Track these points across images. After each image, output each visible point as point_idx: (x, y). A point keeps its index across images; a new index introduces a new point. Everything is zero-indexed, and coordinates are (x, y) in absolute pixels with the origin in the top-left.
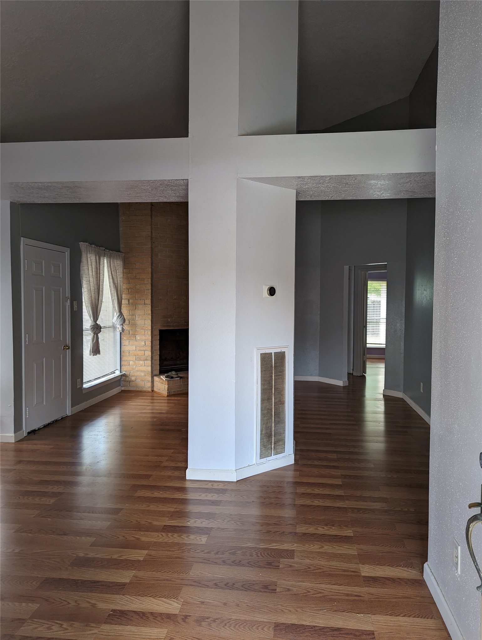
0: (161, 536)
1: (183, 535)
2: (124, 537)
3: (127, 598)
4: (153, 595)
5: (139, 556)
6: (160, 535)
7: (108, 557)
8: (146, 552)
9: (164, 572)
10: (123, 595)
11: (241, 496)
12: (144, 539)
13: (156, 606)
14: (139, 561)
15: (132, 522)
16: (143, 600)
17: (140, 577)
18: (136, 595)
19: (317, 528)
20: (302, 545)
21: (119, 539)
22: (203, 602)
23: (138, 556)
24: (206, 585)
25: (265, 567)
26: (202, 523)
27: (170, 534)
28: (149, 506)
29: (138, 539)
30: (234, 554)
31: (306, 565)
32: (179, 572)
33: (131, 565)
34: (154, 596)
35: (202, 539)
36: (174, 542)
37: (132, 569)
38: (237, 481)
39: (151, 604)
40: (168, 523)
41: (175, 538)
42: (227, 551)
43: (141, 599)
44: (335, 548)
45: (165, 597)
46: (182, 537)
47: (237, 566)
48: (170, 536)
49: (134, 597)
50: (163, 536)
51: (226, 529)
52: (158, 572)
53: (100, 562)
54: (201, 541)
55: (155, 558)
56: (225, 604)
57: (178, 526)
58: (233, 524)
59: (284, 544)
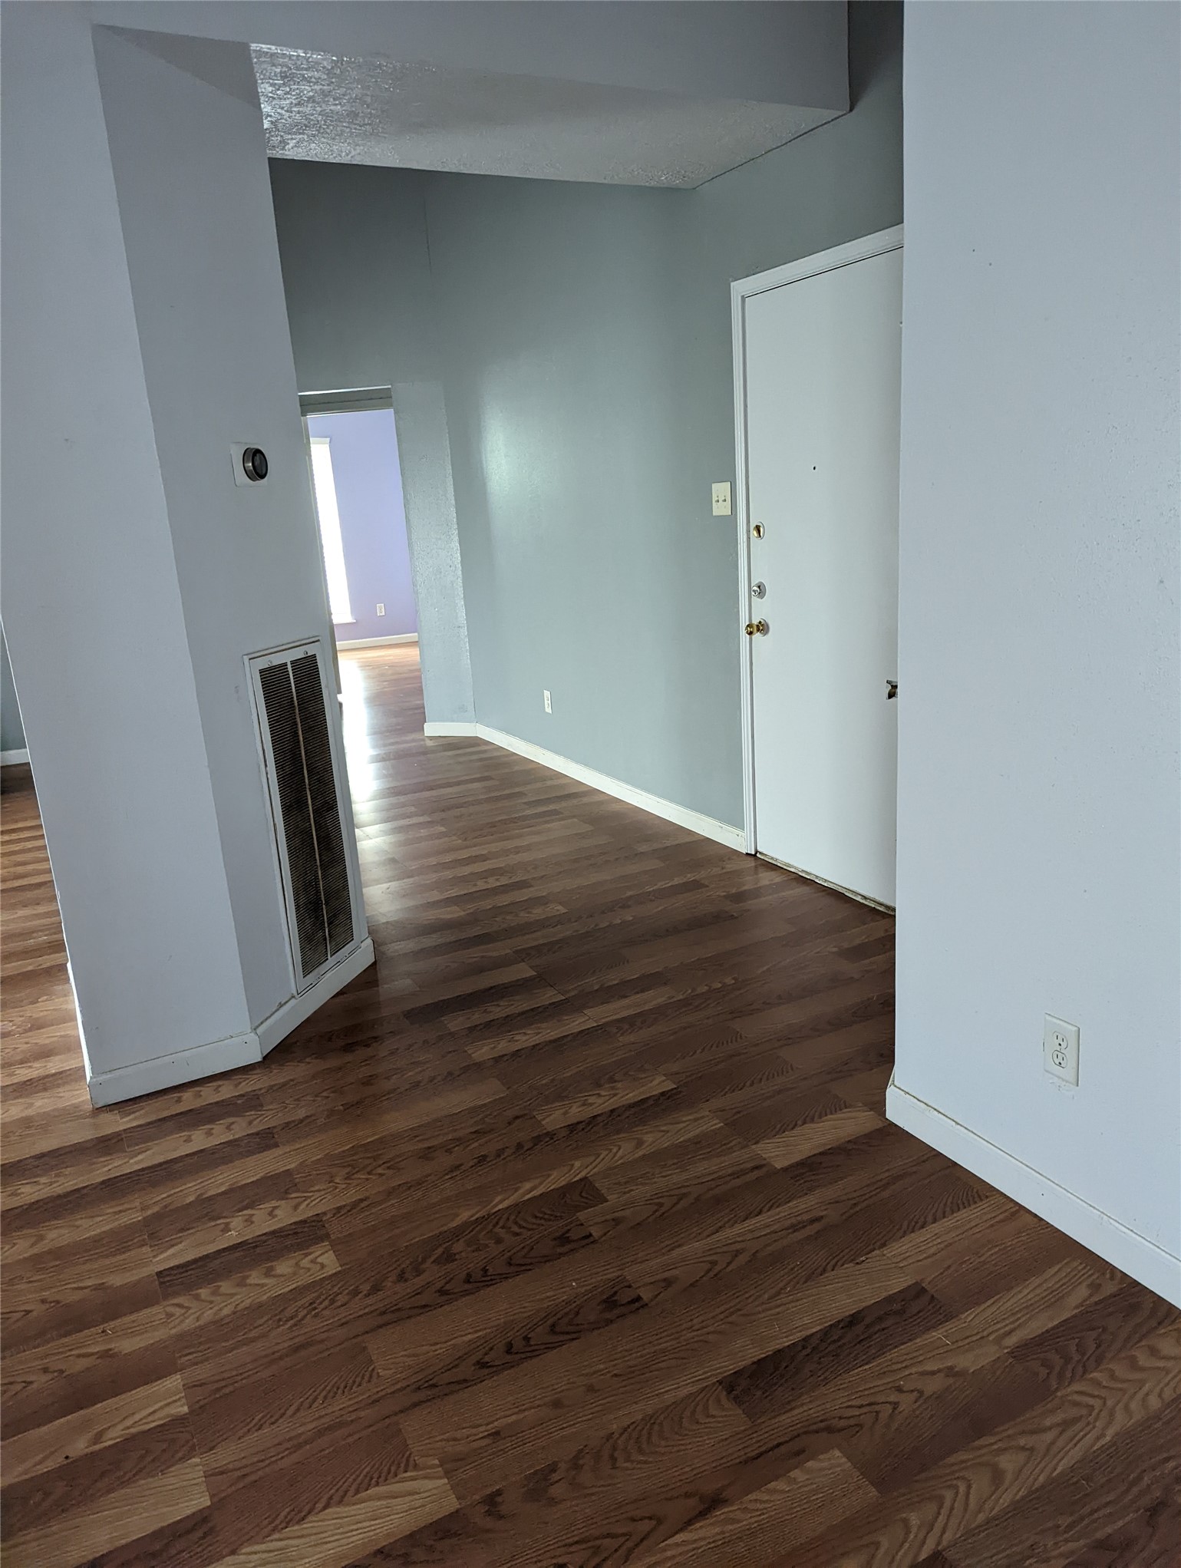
0: (178, 1311)
1: (250, 1275)
2: (45, 1370)
3: (255, 1553)
4: (331, 1498)
5: (168, 1404)
6: (170, 1309)
7: (50, 1465)
8: (175, 1382)
9: (298, 1410)
10: (233, 1552)
11: (316, 1096)
12: (127, 1345)
13: (373, 1523)
14: (179, 1421)
15: (28, 1312)
16: (314, 1531)
17: (231, 1466)
18: (277, 1526)
19: (586, 1100)
20: (593, 1158)
21: (35, 1386)
22: (497, 1433)
23: (161, 1408)
24: (459, 1382)
25: (561, 1255)
26: (271, 1214)
27: (204, 1292)
28: (41, 1238)
29: (106, 1354)
30: (449, 1257)
31: (648, 1202)
32: (342, 1386)
33: (164, 1446)
34: (336, 1498)
35: (319, 1260)
36: (239, 1308)
37: (180, 1455)
38: (265, 1058)
39: (355, 1527)
40: (158, 1262)
41: (232, 1295)
42: (424, 1260)
43: (305, 1532)
44: (668, 1132)
45: (373, 1481)
46: (248, 1281)
47: (488, 1286)
48: (208, 1299)
49: (276, 1536)
50: (189, 1308)
51: (362, 1200)
52: (277, 1420)
53: (39, 1496)
54: (323, 1266)
55: (223, 1383)
56: (557, 1404)
57: (207, 1256)
58: (367, 1179)
59: (549, 1176)
